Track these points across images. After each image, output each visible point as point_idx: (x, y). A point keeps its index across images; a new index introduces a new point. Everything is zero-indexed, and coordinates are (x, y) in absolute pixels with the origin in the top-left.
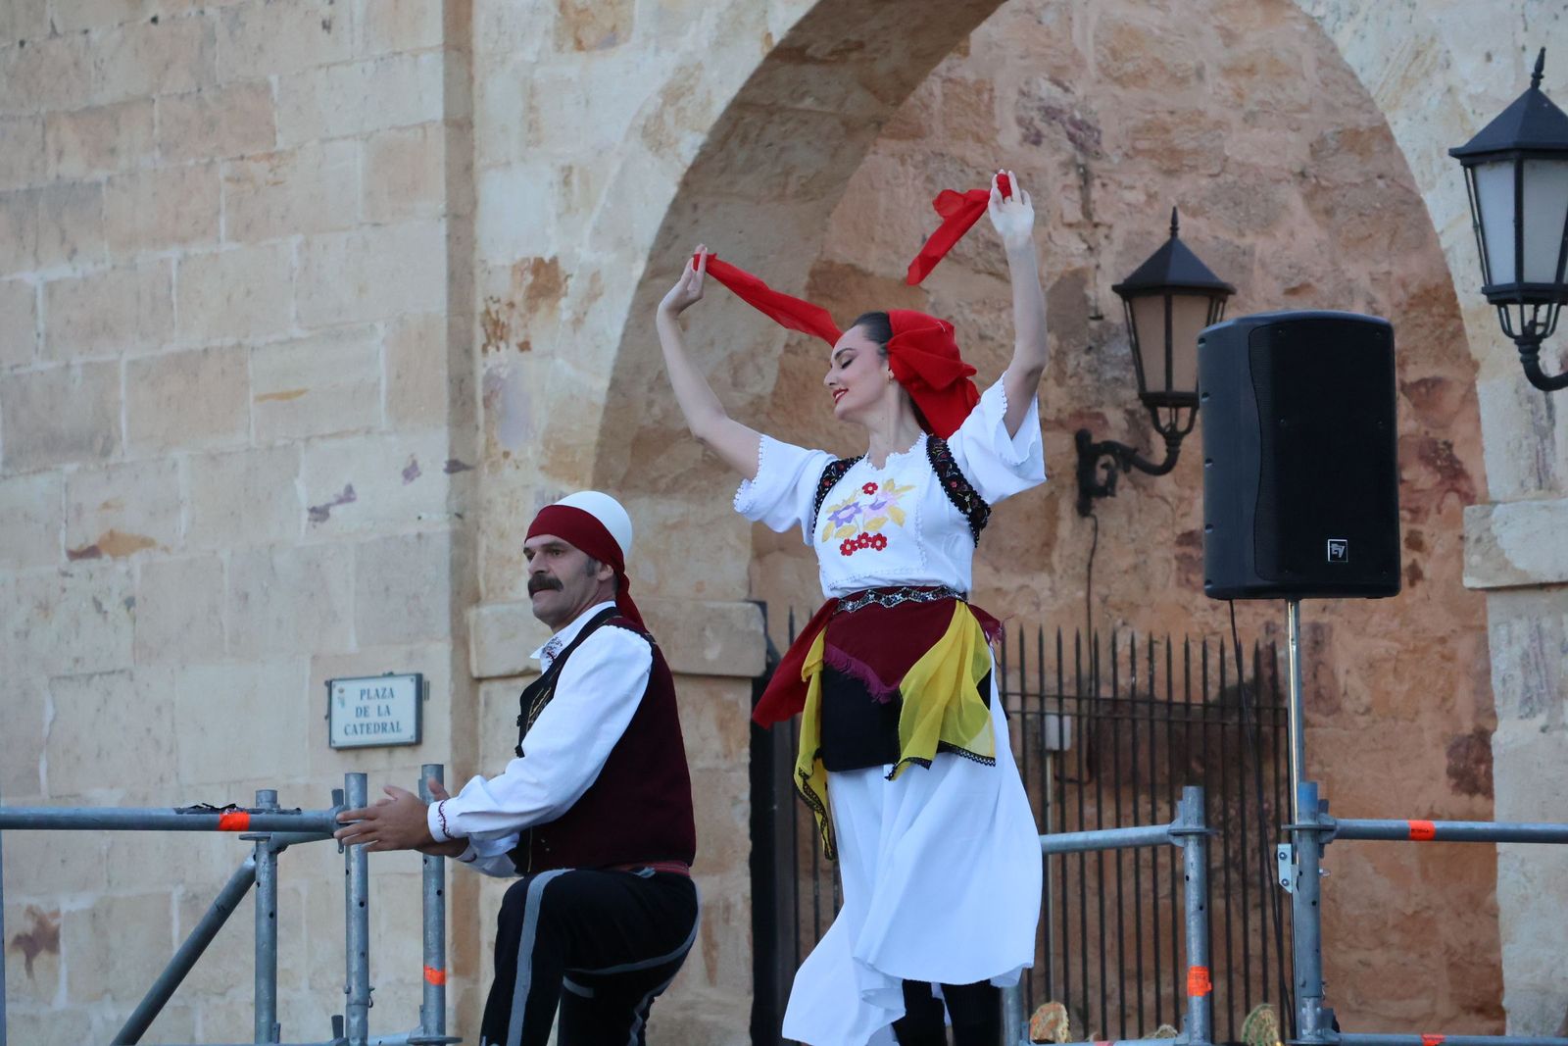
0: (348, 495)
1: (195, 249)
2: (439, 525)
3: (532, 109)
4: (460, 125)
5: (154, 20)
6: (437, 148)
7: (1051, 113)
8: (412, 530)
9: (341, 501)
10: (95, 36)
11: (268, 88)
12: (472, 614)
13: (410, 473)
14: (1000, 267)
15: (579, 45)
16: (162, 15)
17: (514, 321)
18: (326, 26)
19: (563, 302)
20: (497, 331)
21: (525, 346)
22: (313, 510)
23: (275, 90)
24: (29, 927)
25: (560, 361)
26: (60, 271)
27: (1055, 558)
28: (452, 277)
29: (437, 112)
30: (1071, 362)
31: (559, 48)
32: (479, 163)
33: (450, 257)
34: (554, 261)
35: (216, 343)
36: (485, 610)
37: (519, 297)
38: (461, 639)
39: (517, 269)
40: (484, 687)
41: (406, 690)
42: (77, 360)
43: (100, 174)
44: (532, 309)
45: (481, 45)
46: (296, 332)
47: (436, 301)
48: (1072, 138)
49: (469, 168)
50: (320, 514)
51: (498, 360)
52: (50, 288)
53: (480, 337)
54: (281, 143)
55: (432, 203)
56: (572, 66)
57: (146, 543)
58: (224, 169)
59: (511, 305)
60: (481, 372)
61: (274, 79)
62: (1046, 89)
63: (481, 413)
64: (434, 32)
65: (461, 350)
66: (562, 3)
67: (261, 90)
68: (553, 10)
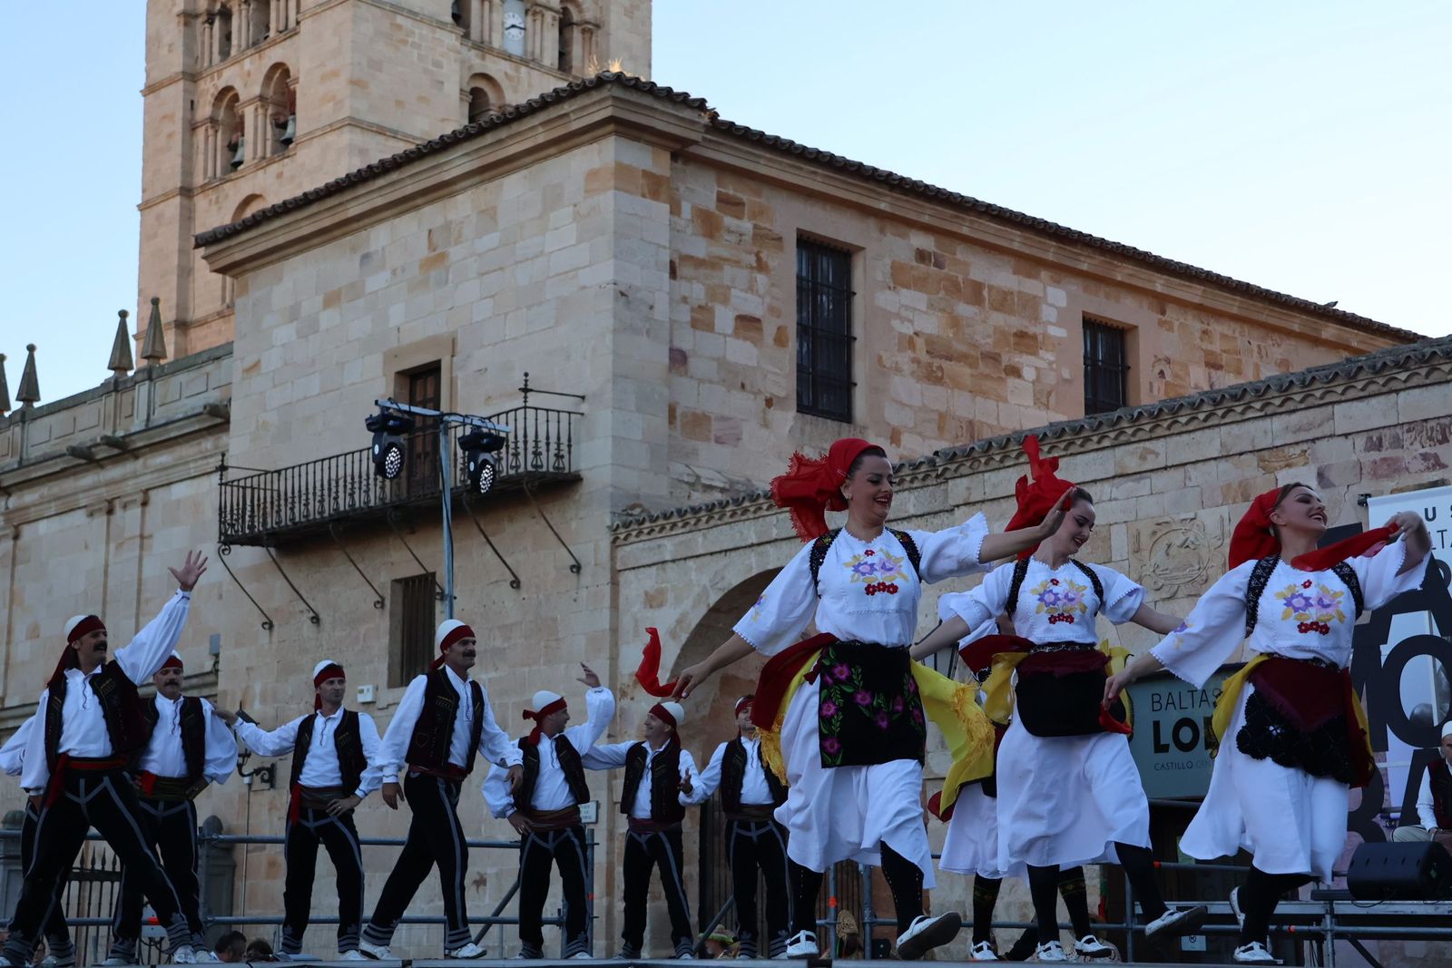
1: (534, 668)
3: (636, 626)
4: (614, 630)
6: (608, 634)
10: (506, 604)
12: (614, 782)
15: (651, 607)
16: (526, 597)
17: (629, 691)
18: (575, 600)
20: (624, 694)
21: (632, 699)
23: (559, 620)
24: (477, 878)
25: (643, 704)
26: (493, 675)
28: (611, 677)
29: (608, 626)
31: (645, 608)
32: (620, 642)
33: (610, 671)
37: (631, 683)
38: (611, 789)
39: (630, 675)
42: (497, 702)
43: (506, 645)
44: (635, 687)
45: (621, 606)
49: (617, 644)
51: (624, 703)
52: (490, 679)
54: (560, 636)
55: (606, 653)
56: (649, 613)
58: (543, 644)
59: (629, 686)
61: (559, 616)
64: (607, 602)
66: (646, 594)
67: (555, 620)
68: (643, 595)
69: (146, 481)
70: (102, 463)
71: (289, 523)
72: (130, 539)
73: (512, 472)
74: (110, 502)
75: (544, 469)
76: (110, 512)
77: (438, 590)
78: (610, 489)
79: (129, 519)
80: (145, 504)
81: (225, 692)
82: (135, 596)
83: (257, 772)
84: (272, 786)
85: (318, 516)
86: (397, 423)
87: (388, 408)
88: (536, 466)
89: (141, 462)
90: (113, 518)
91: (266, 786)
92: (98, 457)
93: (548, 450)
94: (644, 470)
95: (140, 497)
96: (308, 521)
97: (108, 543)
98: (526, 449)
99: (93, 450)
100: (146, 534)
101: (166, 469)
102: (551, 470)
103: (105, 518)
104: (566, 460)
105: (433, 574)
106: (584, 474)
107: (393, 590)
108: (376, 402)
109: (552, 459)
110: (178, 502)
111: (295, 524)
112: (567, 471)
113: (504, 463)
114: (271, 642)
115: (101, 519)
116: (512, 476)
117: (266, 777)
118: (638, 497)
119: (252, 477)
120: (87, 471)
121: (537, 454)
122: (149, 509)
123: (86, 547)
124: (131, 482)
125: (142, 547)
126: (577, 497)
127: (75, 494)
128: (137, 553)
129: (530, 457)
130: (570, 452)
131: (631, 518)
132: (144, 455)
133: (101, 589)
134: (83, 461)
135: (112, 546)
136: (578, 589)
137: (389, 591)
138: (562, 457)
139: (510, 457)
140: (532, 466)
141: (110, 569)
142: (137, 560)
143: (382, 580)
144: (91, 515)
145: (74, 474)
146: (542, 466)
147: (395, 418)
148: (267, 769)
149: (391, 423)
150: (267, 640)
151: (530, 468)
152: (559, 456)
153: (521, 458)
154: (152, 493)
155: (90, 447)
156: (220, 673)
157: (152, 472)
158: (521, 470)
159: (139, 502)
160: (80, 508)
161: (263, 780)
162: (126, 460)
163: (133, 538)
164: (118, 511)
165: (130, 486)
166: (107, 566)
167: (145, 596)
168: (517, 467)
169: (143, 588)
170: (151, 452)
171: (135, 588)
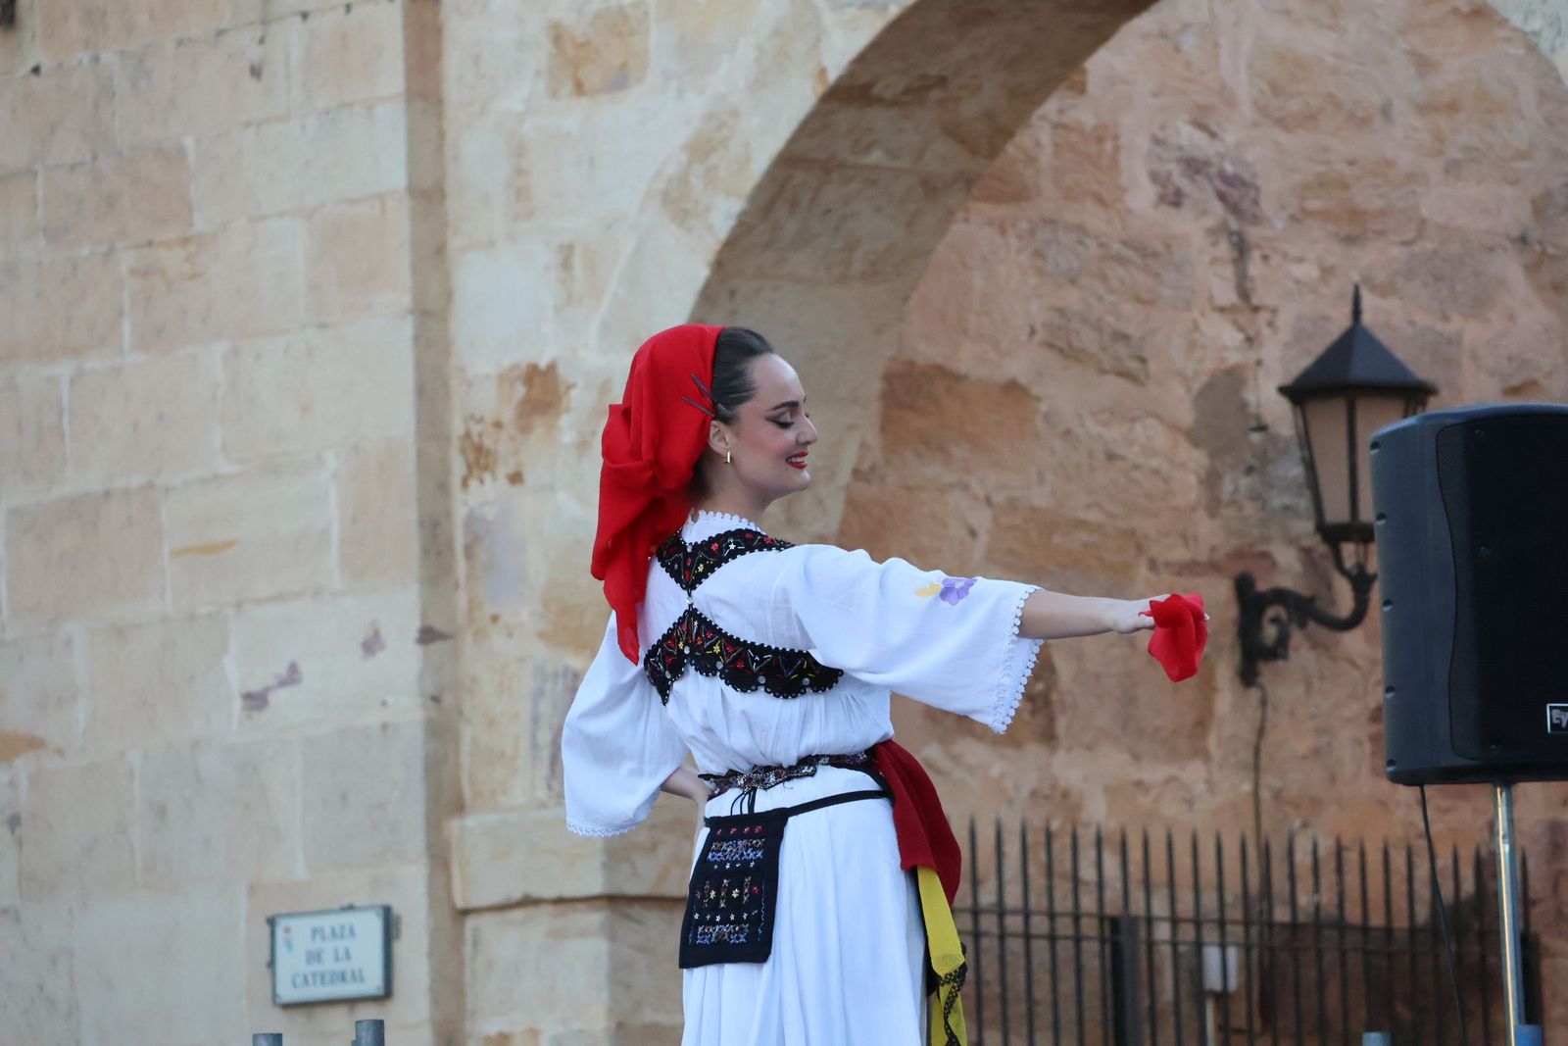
0: (292, 676)
1: (92, 363)
2: (409, 712)
3: (520, 172)
4: (429, 195)
5: (36, 70)
6: (400, 222)
7: (1194, 166)
8: (375, 718)
9: (283, 683)
11: (181, 152)
12: (453, 826)
13: (372, 645)
14: (1133, 365)
15: (579, 88)
16: (46, 64)
17: (500, 445)
18: (256, 72)
19: (565, 421)
20: (480, 459)
21: (516, 478)
22: (248, 697)
23: (191, 156)
25: (562, 497)
27: (1212, 741)
28: (421, 391)
29: (399, 179)
30: (1227, 487)
31: (554, 94)
32: (455, 243)
33: (420, 366)
34: (552, 367)
35: (119, 483)
36: (471, 821)
37: (508, 415)
38: (440, 858)
39: (504, 379)
40: (471, 922)
41: (370, 927)
44: (525, 429)
45: (454, 91)
46: (224, 467)
47: (400, 419)
48: (1222, 197)
49: (440, 250)
50: (256, 700)
51: (482, 497)
53: (458, 467)
54: (200, 224)
55: (397, 295)
56: (571, 116)
57: (34, 744)
58: (127, 260)
59: (498, 425)
60: (460, 513)
61: (189, 142)
62: (1188, 137)
63: (461, 567)
64: (392, 77)
65: (435, 486)
66: (557, 35)
67: (173, 157)
68: (546, 44)
136: (265, 22)
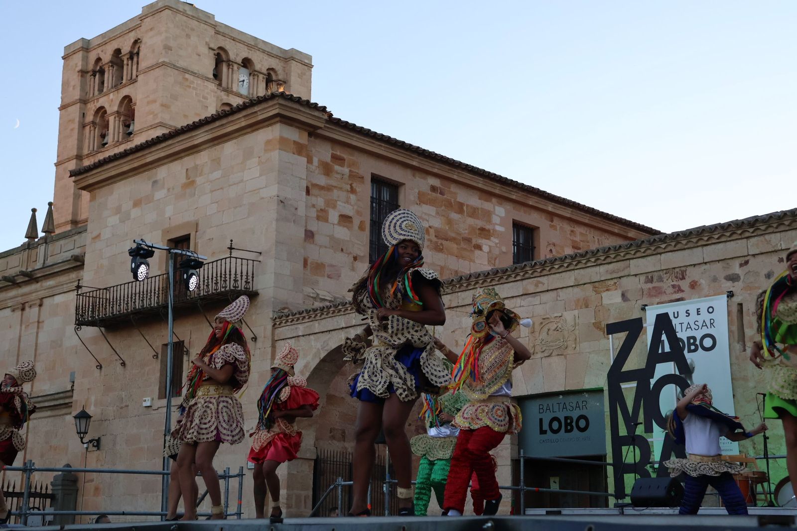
69: (42, 294)
70: (20, 284)
71: (110, 315)
72: (33, 323)
73: (223, 290)
74: (23, 304)
75: (239, 289)
76: (23, 309)
77: (185, 350)
78: (273, 299)
79: (32, 313)
80: (41, 305)
81: (76, 401)
82: (34, 352)
83: (91, 441)
84: (98, 449)
85: (125, 311)
86: (145, 252)
87: (141, 244)
88: (235, 287)
89: (39, 284)
90: (24, 312)
91: (95, 449)
92: (18, 282)
93: (242, 279)
94: (290, 290)
95: (38, 302)
96: (120, 314)
97: (21, 325)
98: (230, 278)
99: (16, 278)
100: (40, 320)
101: (51, 288)
102: (243, 289)
103: (20, 312)
104: (251, 284)
105: (183, 342)
106: (259, 291)
107: (162, 349)
108: (134, 241)
109: (244, 283)
110: (57, 304)
111: (113, 315)
112: (251, 290)
113: (219, 285)
114: (100, 375)
115: (18, 313)
116: (222, 292)
117: (95, 444)
118: (287, 303)
119: (93, 291)
120: (12, 289)
121: (236, 281)
122: (43, 308)
123: (10, 327)
124: (34, 294)
125: (38, 328)
126: (256, 303)
127: (6, 300)
128: (35, 330)
129: (232, 282)
130: (253, 280)
131: (282, 314)
132: (41, 280)
133: (17, 349)
134: (10, 284)
135: (23, 327)
136: (255, 349)
137: (161, 350)
138: (249, 282)
139: (222, 282)
140: (233, 287)
141: (22, 338)
142: (35, 334)
143: (158, 344)
144: (13, 311)
145: (6, 290)
146: (238, 287)
147: (144, 249)
148: (96, 440)
149: (142, 252)
150: (99, 375)
151: (232, 288)
152: (247, 282)
153: (228, 282)
154: (44, 300)
155: (14, 277)
156: (74, 391)
157: (45, 290)
158: (228, 289)
159: (38, 304)
160: (8, 307)
161: (94, 446)
162: (32, 283)
163: (35, 322)
164: (27, 309)
165: (33, 297)
166: (20, 337)
167: (38, 352)
168: (226, 287)
169: (38, 347)
170: (45, 279)
171: (34, 347)
